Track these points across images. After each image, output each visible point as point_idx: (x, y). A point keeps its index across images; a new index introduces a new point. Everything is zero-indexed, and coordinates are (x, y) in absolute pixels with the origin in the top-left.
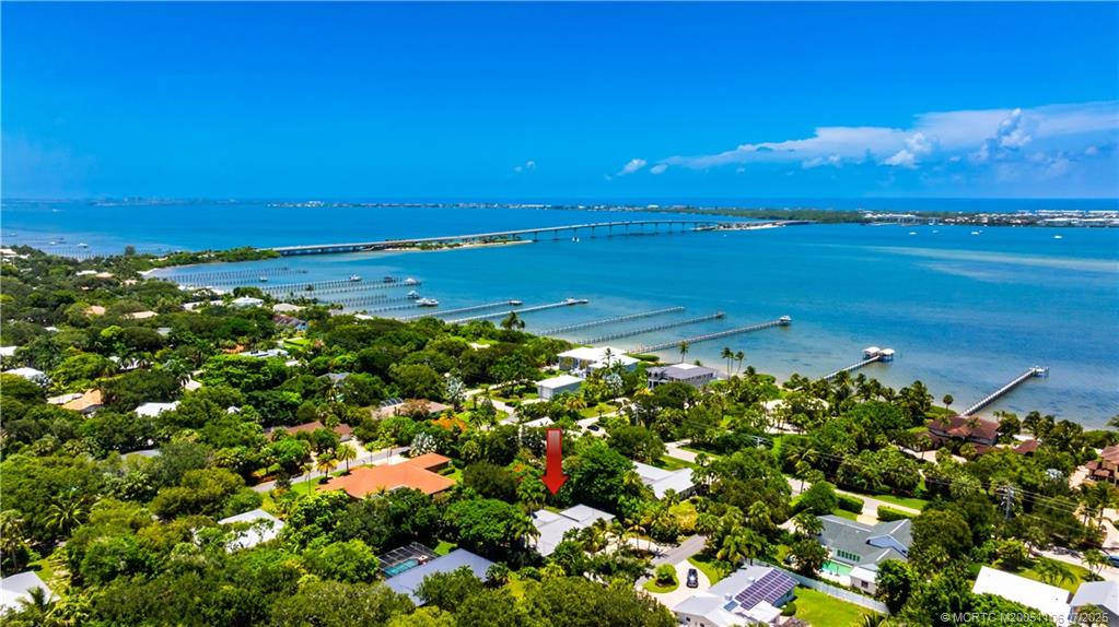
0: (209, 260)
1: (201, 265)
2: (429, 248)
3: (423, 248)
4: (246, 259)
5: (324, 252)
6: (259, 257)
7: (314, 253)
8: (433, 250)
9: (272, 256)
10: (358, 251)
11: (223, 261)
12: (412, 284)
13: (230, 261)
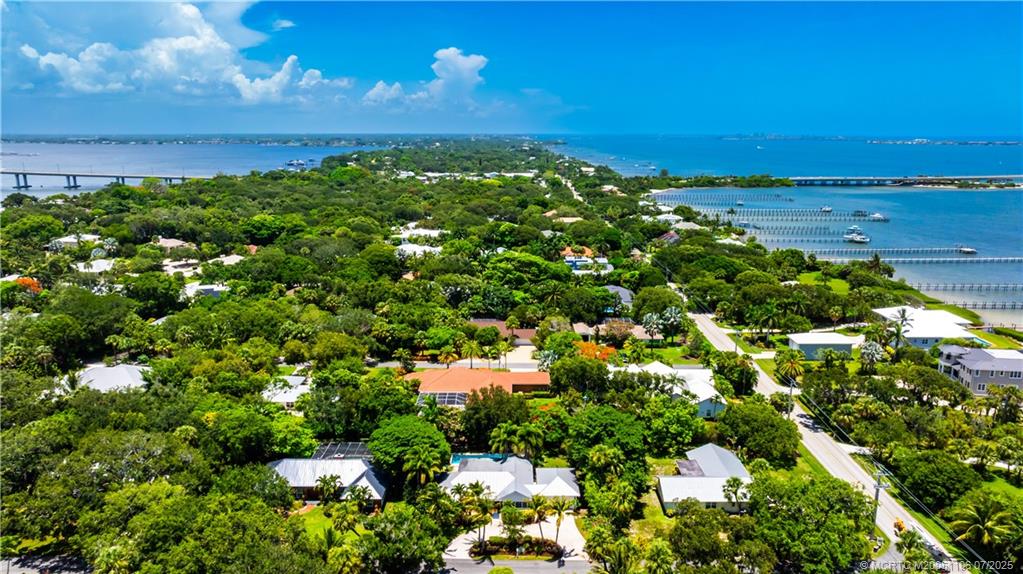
0: (725, 184)
1: (717, 188)
2: (968, 186)
3: (960, 186)
4: (758, 186)
5: (845, 184)
6: (772, 184)
7: (835, 184)
8: (974, 189)
9: (785, 184)
10: (885, 185)
11: (736, 186)
12: (879, 220)
13: (742, 187)
